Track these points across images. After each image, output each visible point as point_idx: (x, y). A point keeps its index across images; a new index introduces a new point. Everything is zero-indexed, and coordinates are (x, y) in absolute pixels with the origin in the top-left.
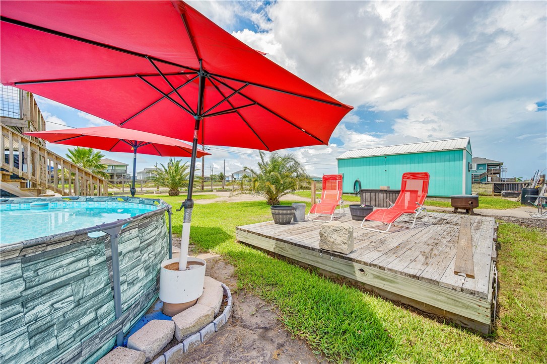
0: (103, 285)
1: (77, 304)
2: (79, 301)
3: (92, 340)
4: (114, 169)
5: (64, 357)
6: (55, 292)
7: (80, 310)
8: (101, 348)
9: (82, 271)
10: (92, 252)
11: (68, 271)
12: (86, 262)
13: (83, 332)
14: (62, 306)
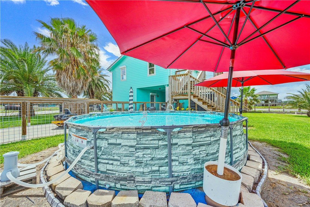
0: (164, 156)
1: (152, 159)
2: (153, 158)
3: (156, 180)
4: (268, 97)
5: (145, 178)
6: (145, 150)
7: (152, 162)
8: (160, 186)
9: (155, 145)
10: (161, 138)
11: (150, 143)
12: (158, 142)
13: (153, 173)
14: (146, 157)
